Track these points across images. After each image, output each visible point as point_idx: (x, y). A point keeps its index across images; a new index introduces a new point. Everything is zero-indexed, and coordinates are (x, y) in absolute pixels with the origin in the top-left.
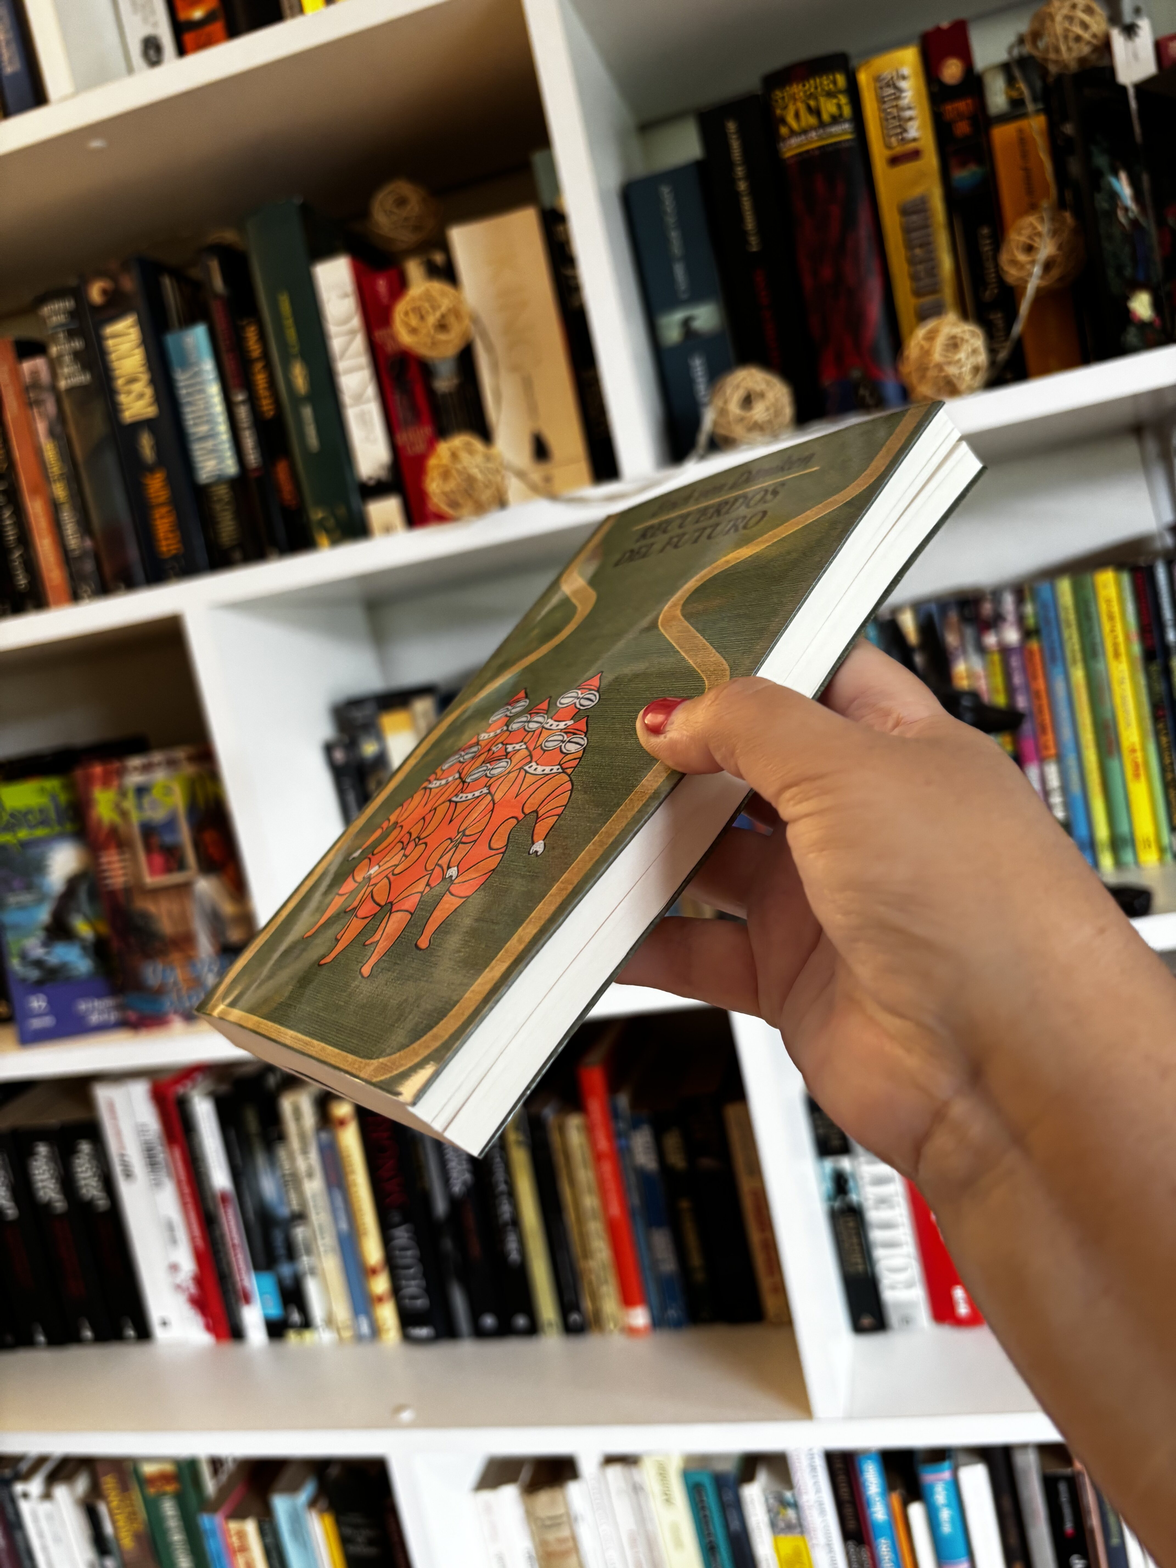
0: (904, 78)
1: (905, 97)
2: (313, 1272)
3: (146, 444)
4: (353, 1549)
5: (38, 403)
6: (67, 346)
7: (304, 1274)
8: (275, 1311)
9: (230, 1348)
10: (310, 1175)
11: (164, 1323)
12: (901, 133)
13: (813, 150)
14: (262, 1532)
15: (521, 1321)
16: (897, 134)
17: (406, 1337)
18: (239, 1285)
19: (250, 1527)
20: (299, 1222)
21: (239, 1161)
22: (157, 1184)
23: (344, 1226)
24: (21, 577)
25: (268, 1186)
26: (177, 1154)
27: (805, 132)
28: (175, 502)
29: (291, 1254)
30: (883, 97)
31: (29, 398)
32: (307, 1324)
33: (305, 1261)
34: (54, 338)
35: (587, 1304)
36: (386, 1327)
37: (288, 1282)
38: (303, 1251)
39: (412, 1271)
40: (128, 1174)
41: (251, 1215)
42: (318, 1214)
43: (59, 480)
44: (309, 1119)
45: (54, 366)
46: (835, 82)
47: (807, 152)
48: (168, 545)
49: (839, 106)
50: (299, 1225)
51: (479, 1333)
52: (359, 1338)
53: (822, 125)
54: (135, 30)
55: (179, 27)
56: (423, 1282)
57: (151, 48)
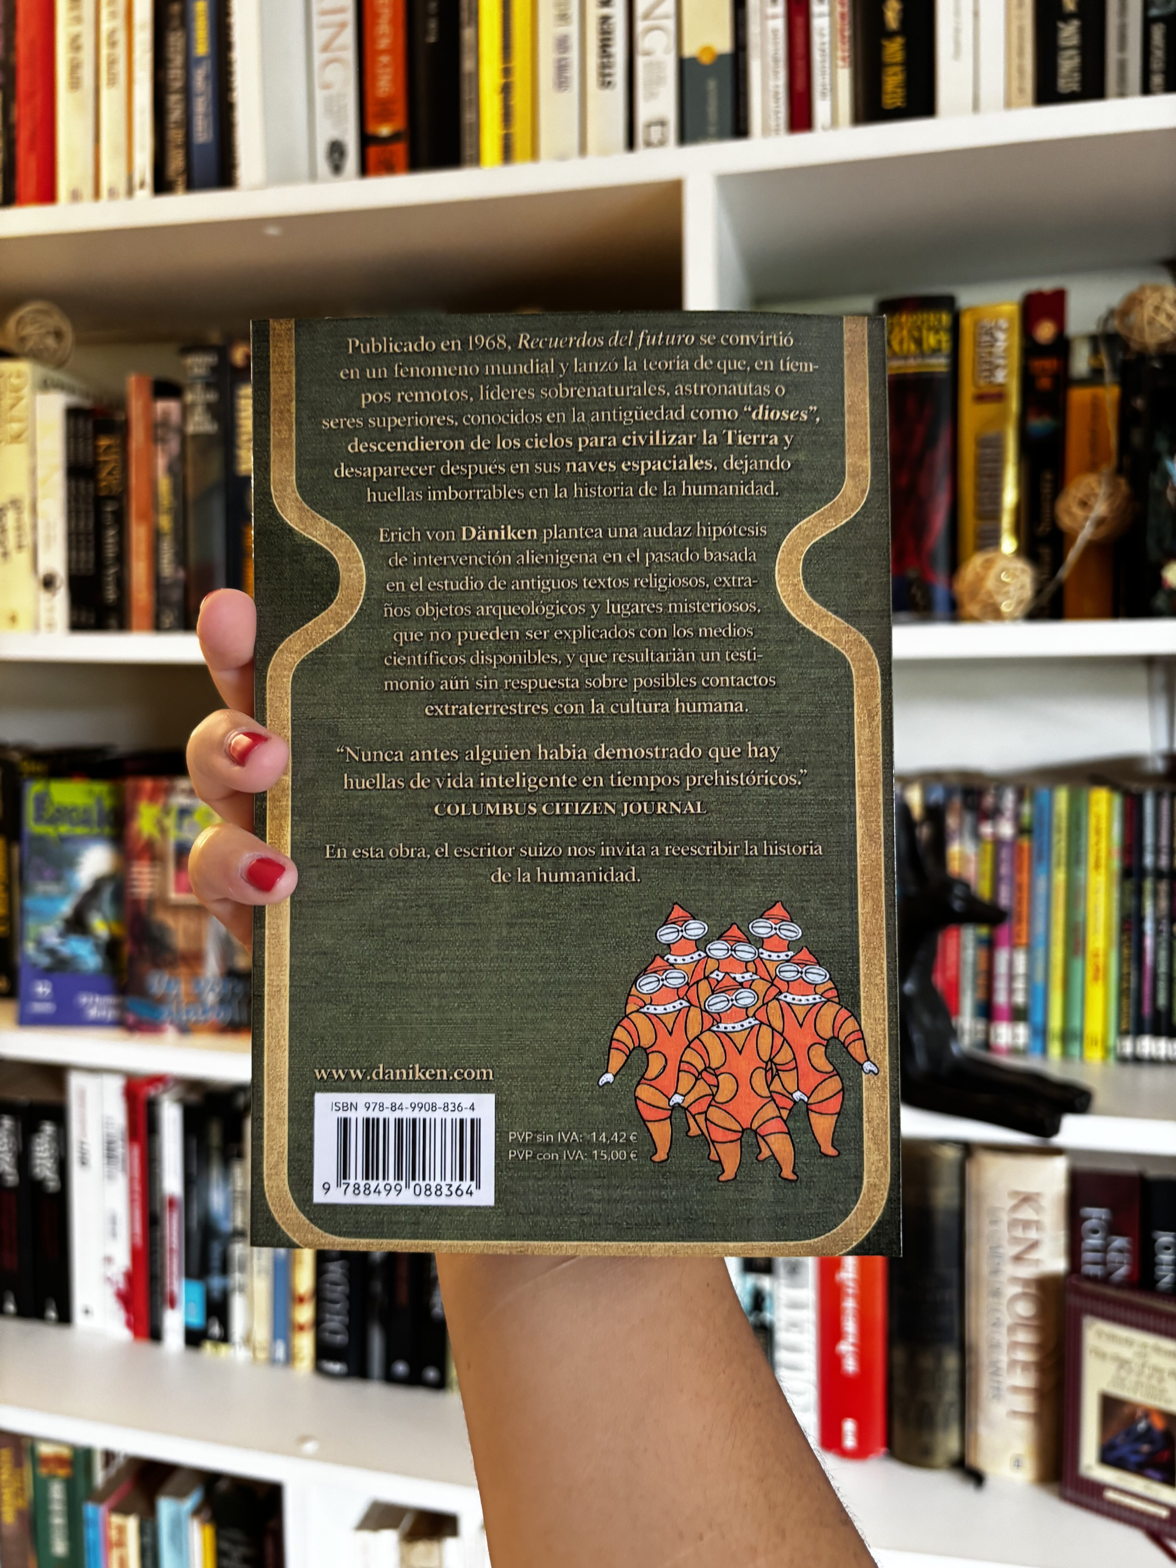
0: (1000, 329)
1: (999, 347)
2: (242, 1289)
4: (225, 1562)
5: (164, 441)
6: (202, 397)
7: (234, 1290)
8: (197, 1320)
9: (146, 1347)
11: (86, 1311)
12: (989, 377)
13: (910, 374)
14: (142, 1531)
15: (431, 1374)
16: (986, 377)
17: (318, 1369)
18: (168, 1289)
19: (132, 1524)
20: (240, 1239)
22: (110, 1177)
24: (111, 592)
25: (217, 1199)
26: (136, 1151)
27: (906, 357)
29: (225, 1269)
30: (980, 343)
31: (156, 434)
32: (226, 1339)
33: (237, 1277)
34: (192, 386)
36: (300, 1356)
37: (216, 1294)
38: (237, 1268)
39: (338, 1306)
40: (84, 1162)
41: (194, 1224)
43: (166, 512)
45: (186, 411)
46: (940, 321)
47: (905, 375)
49: (939, 342)
50: (238, 1242)
51: (390, 1378)
52: (272, 1361)
53: (922, 354)
54: (325, 134)
55: (366, 140)
56: (346, 1320)
57: (336, 154)
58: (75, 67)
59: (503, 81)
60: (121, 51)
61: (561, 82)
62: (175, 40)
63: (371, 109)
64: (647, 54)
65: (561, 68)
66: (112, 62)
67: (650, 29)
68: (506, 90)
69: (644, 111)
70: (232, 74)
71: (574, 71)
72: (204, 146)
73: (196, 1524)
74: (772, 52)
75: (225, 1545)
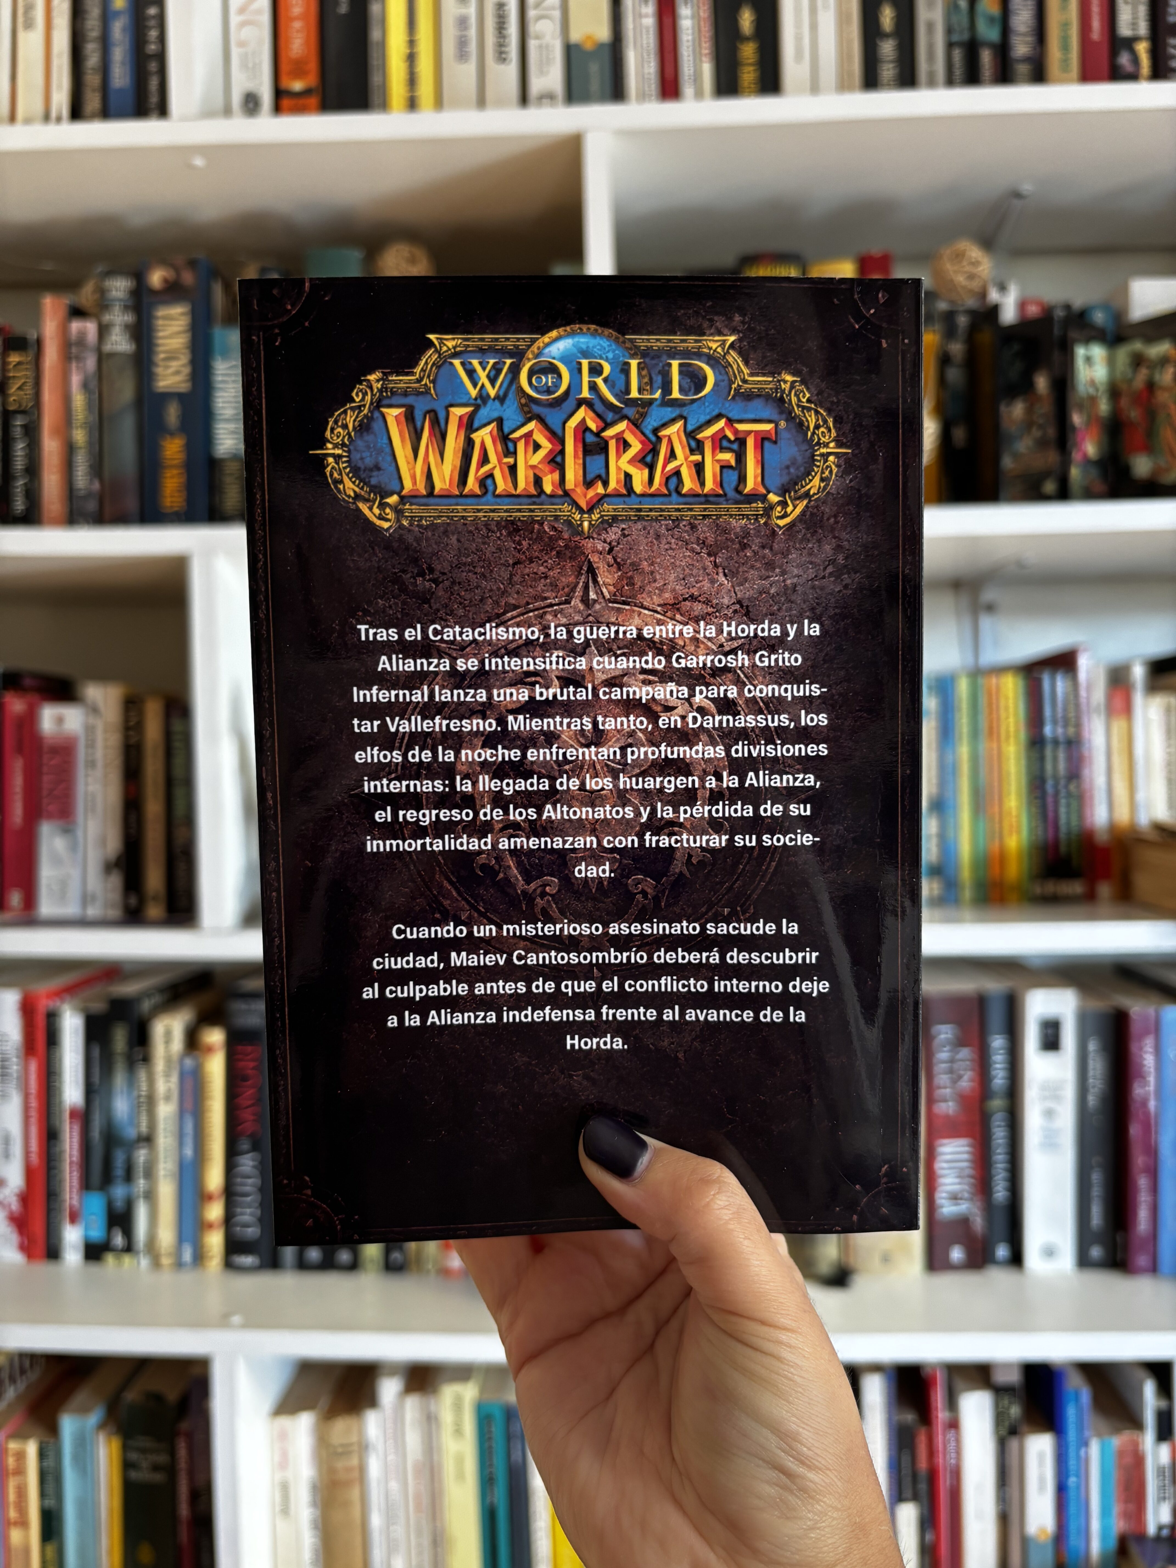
2: (146, 1196)
3: (172, 414)
4: (134, 1475)
5: (78, 359)
6: (117, 318)
7: (138, 1197)
8: (98, 1234)
9: (42, 1268)
10: (167, 1098)
14: (42, 1455)
15: (344, 1257)
17: (229, 1265)
18: (68, 1204)
19: (31, 1449)
20: (145, 1144)
21: (96, 1079)
22: (4, 1096)
23: (189, 1152)
24: (19, 503)
25: (121, 1106)
26: (33, 1066)
28: (189, 466)
29: (129, 1176)
31: (70, 353)
32: (129, 1248)
33: (141, 1184)
34: (107, 308)
36: (210, 1254)
37: (119, 1204)
38: (141, 1173)
39: (250, 1199)
41: (94, 1136)
42: (166, 1137)
43: (81, 427)
44: (178, 1044)
45: (103, 330)
48: (172, 502)
50: (143, 1147)
51: (302, 1265)
52: (179, 1265)
54: (240, 85)
55: (279, 93)
56: (259, 1212)
57: (251, 104)
59: (408, 51)
61: (462, 55)
63: (285, 66)
64: (537, 37)
65: (462, 43)
66: (29, 8)
67: (540, 18)
68: (411, 58)
69: (536, 85)
70: (150, 28)
71: (473, 47)
72: (120, 91)
73: (102, 1438)
74: (645, 45)
75: (134, 1456)
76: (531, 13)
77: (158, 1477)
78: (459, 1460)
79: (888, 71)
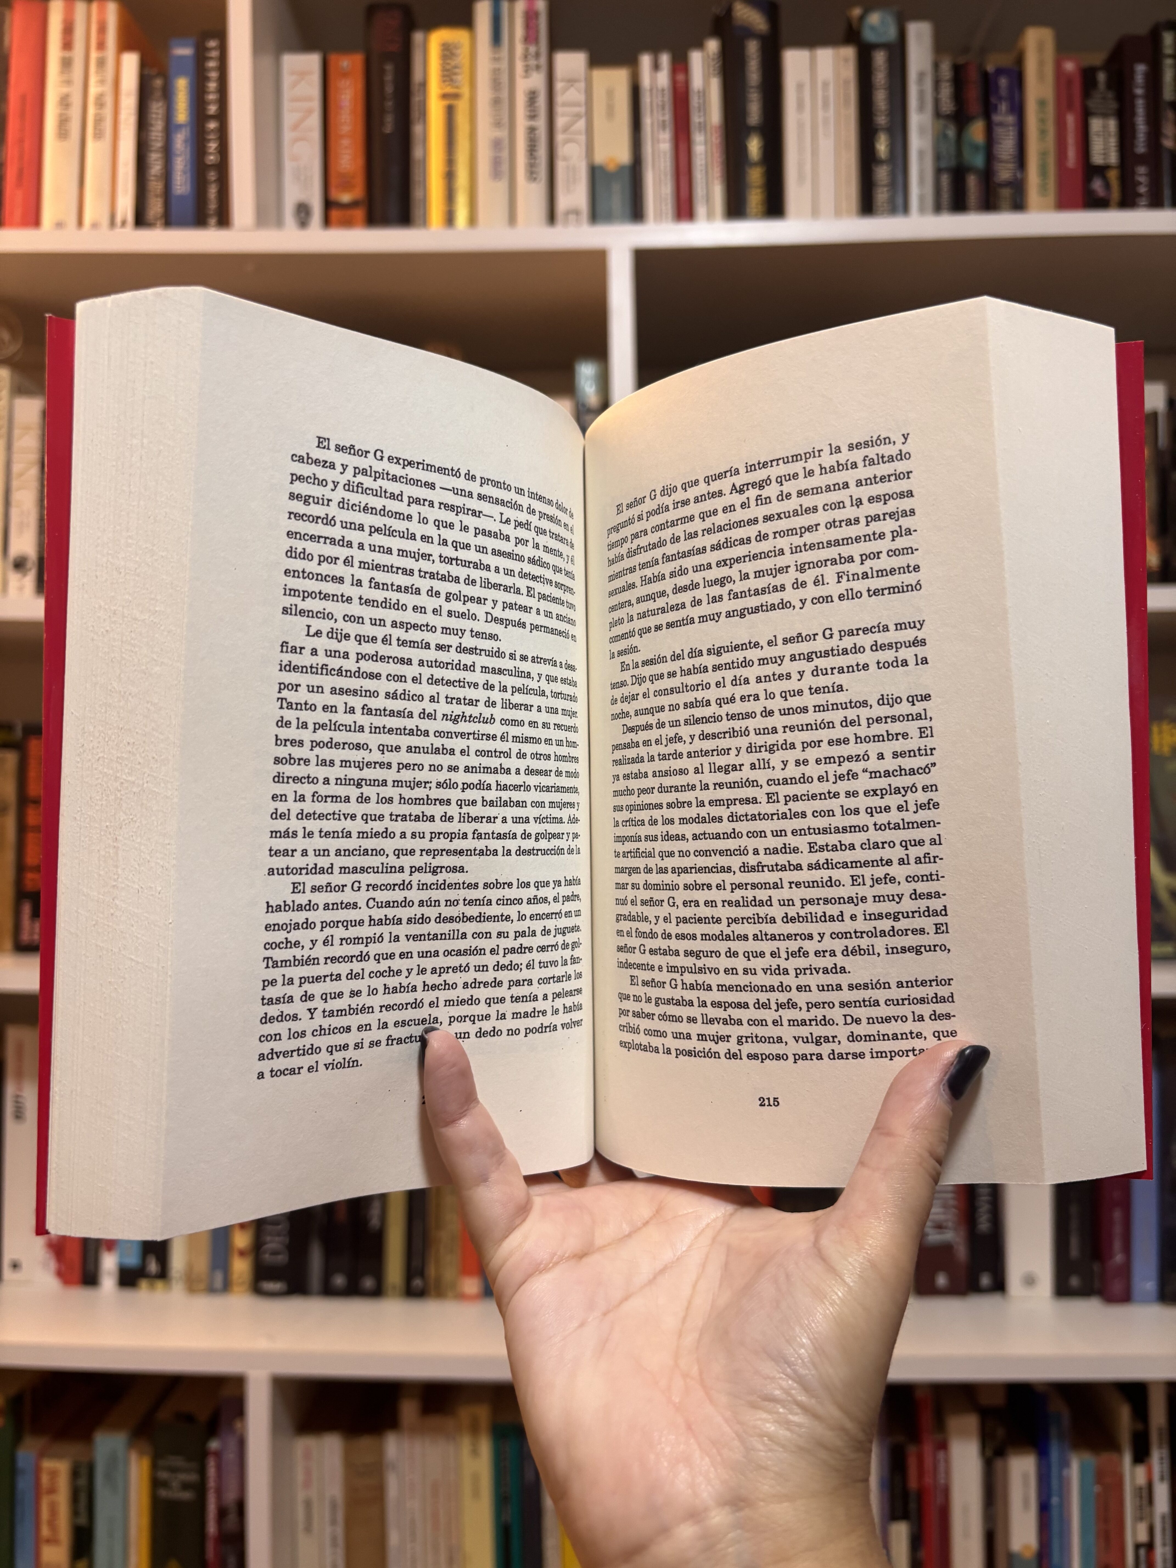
4: (163, 1493)
8: (133, 1261)
9: (80, 1294)
11: (15, 1266)
14: (74, 1473)
15: (368, 1283)
17: (255, 1289)
19: (63, 1468)
32: (163, 1274)
35: (431, 1271)
36: (240, 1281)
39: (280, 1227)
40: (19, 1115)
51: (329, 1291)
52: (211, 1290)
54: (292, 195)
55: (328, 204)
56: (287, 1240)
57: (303, 212)
58: (63, 122)
59: (447, 169)
60: (108, 112)
61: (496, 174)
62: (157, 109)
63: (333, 181)
64: (564, 159)
65: (496, 163)
66: (99, 120)
67: (567, 141)
68: (450, 176)
69: (563, 202)
70: (209, 141)
71: (505, 167)
72: (182, 197)
73: (134, 1457)
74: (662, 168)
75: (163, 1475)
76: (560, 137)
77: (187, 1496)
78: (476, 1478)
79: (881, 195)
